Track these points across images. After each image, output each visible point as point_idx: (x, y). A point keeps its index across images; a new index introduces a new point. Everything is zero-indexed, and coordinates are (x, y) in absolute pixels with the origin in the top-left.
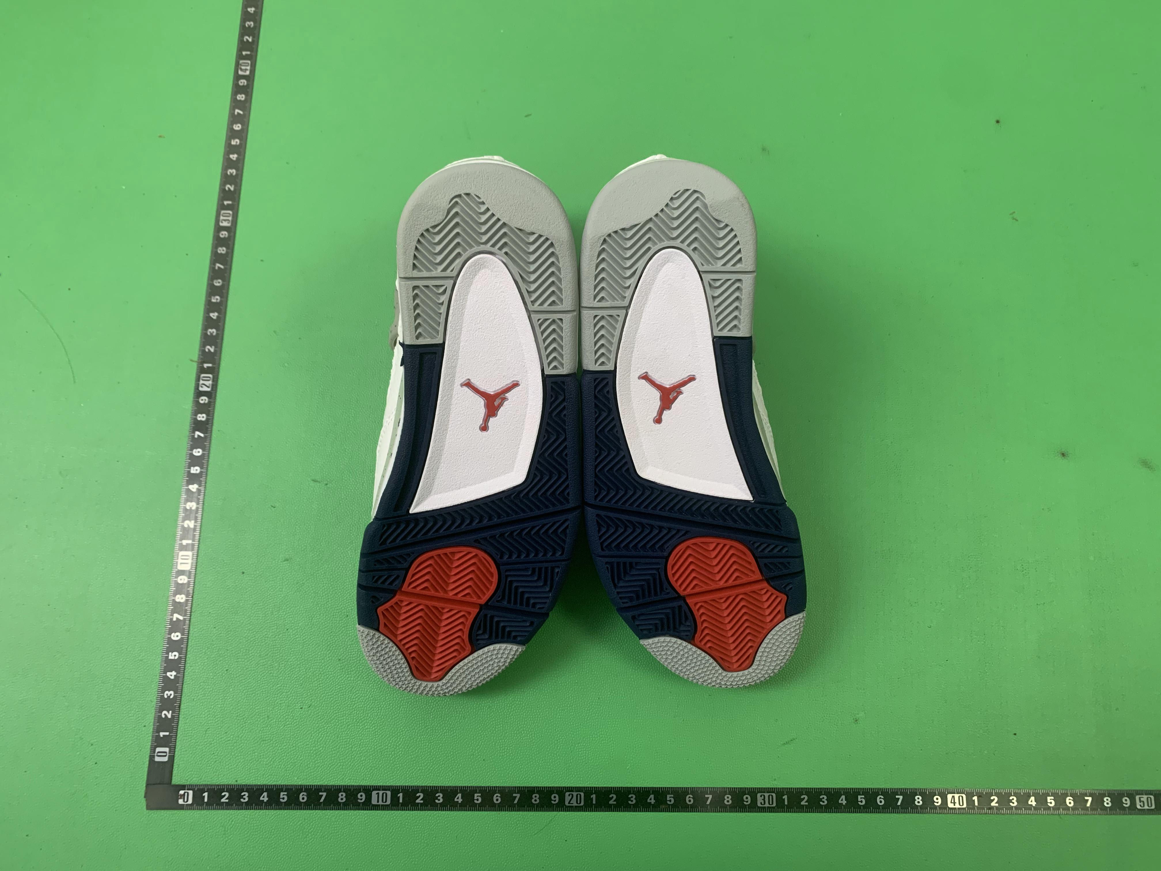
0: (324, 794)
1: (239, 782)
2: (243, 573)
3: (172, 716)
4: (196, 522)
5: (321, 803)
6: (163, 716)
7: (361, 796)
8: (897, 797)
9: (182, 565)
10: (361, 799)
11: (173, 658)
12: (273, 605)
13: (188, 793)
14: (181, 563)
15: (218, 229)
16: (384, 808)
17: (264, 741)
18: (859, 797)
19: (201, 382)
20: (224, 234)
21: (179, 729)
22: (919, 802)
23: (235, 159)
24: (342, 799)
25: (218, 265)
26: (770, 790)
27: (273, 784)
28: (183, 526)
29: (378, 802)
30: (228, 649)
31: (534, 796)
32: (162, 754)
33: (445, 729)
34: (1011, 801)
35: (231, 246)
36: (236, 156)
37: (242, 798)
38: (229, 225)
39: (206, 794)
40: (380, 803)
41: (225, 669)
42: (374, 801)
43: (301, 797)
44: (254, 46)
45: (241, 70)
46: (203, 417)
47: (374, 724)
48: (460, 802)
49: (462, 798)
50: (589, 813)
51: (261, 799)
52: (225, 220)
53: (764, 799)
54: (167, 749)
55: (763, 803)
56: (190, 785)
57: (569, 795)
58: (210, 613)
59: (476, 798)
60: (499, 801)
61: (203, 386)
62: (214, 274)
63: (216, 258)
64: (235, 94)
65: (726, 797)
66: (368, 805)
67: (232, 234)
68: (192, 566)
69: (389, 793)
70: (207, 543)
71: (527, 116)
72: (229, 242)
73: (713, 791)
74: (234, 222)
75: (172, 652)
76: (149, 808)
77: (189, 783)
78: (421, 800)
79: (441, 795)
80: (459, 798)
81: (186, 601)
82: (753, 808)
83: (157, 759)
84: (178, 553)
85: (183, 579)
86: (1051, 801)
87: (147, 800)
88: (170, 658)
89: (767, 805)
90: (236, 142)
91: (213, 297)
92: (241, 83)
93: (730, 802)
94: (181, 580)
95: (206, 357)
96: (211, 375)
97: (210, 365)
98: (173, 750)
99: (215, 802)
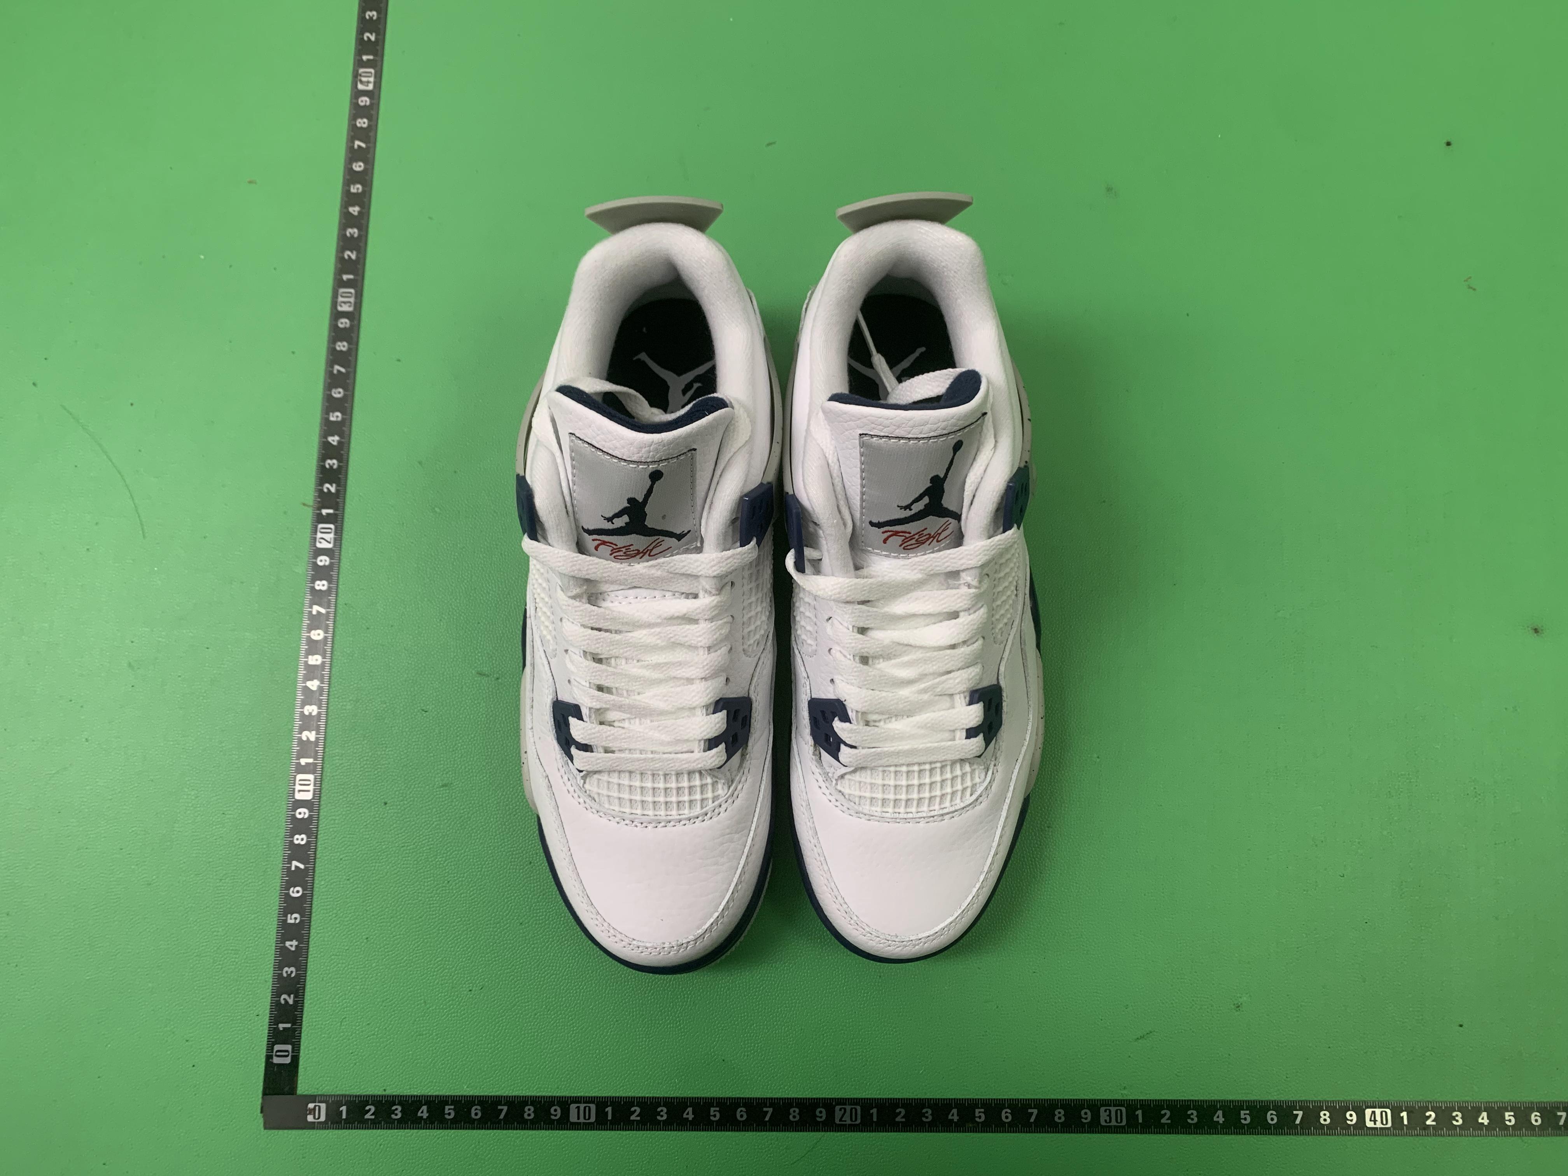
0: (505, 1108)
1: (389, 1092)
2: (386, 804)
3: (294, 1001)
4: (318, 733)
5: (501, 1120)
6: (282, 1002)
8: (1295, 1112)
9: (301, 793)
10: (556, 1116)
11: (292, 921)
12: (428, 848)
13: (319, 1107)
14: (300, 791)
15: (336, 315)
16: (587, 1127)
17: (420, 1035)
18: (1242, 1112)
19: (319, 535)
20: (344, 323)
21: (304, 1020)
22: (1325, 1120)
23: (356, 214)
24: (529, 1115)
25: (337, 367)
26: (1118, 1103)
27: (435, 1094)
28: (300, 739)
29: (578, 1118)
30: (367, 908)
31: (792, 1110)
32: (283, 1054)
33: (669, 1019)
34: (1454, 1118)
35: (355, 339)
36: (358, 209)
37: (393, 1113)
38: (351, 309)
39: (344, 1109)
40: (582, 1120)
41: (364, 937)
42: (573, 1118)
43: (473, 1112)
44: (378, 48)
45: (361, 82)
46: (323, 585)
47: (570, 1011)
48: (690, 1119)
49: (693, 1114)
50: (869, 1134)
51: (419, 1114)
52: (345, 303)
53: (1110, 1115)
54: (289, 1047)
55: (1108, 1121)
56: (321, 1095)
57: (840, 1110)
58: (341, 859)
59: (712, 1113)
60: (745, 1117)
61: (322, 541)
62: (332, 381)
63: (334, 357)
64: (353, 118)
65: (1056, 1113)
66: (564, 1123)
67: (356, 322)
68: (314, 794)
69: (593, 1107)
70: (334, 762)
71: (769, 144)
72: (351, 335)
73: (1039, 1104)
74: (358, 305)
75: (292, 914)
76: (268, 1126)
77: (320, 1093)
78: (637, 1116)
79: (665, 1110)
80: (689, 1114)
81: (308, 843)
82: (1095, 1127)
83: (276, 1060)
84: (295, 776)
85: (302, 813)
86: (1509, 1118)
87: (264, 1117)
88: (290, 921)
89: (1114, 1123)
90: (356, 188)
91: (331, 414)
92: (362, 101)
93: (1063, 1119)
94: (300, 813)
95: (325, 500)
96: (331, 526)
97: (331, 511)
98: (296, 1048)
99: (356, 1119)
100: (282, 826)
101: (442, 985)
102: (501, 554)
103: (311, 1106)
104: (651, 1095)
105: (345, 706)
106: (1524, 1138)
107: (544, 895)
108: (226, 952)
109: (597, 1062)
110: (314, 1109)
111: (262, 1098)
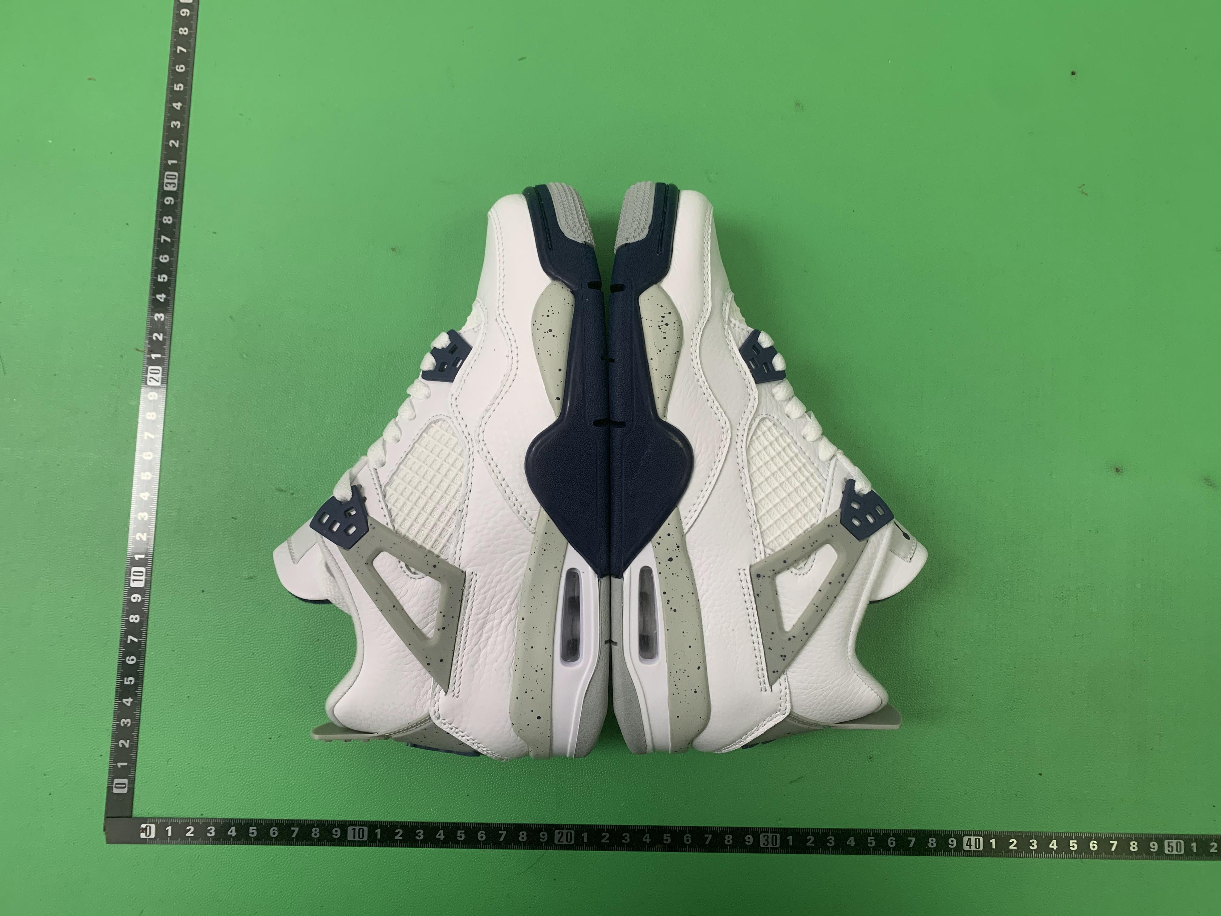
0: (297, 829)
1: (206, 815)
2: (203, 591)
3: (130, 745)
4: (148, 535)
5: (293, 838)
6: (120, 746)
7: (336, 831)
8: (909, 838)
9: (135, 582)
10: (336, 835)
11: (128, 683)
12: (237, 626)
14: (134, 580)
15: (163, 194)
16: (361, 844)
18: (871, 838)
19: (149, 375)
20: (169, 200)
21: (138, 759)
22: (932, 844)
23: (178, 108)
24: (316, 835)
25: (163, 237)
26: (774, 830)
27: (241, 818)
28: (134, 538)
29: (354, 838)
30: (189, 674)
31: (521, 833)
32: (121, 786)
34: (1031, 844)
35: (178, 214)
36: (180, 104)
37: (209, 832)
38: (175, 189)
39: (169, 828)
40: (357, 839)
42: (350, 837)
43: (271, 832)
46: (153, 416)
48: (442, 839)
49: (444, 835)
50: (581, 852)
51: (229, 833)
53: (767, 840)
54: (126, 781)
55: (766, 844)
56: (151, 818)
57: (559, 833)
58: (168, 635)
59: (459, 835)
60: (484, 838)
61: (151, 379)
62: (160, 248)
63: (161, 229)
64: (176, 27)
65: (726, 837)
66: (343, 841)
67: (179, 200)
68: (146, 583)
69: (365, 829)
70: (162, 558)
71: (521, 59)
72: (175, 210)
73: (713, 831)
74: (181, 185)
75: (128, 677)
76: (109, 841)
77: (150, 816)
78: (400, 836)
79: (422, 832)
80: (441, 835)
81: (141, 621)
82: (756, 848)
83: (116, 791)
84: (131, 568)
85: (136, 598)
86: (1073, 845)
87: (106, 834)
88: (126, 683)
89: (770, 845)
90: (179, 87)
91: (159, 276)
92: (183, 13)
93: (731, 842)
94: (134, 598)
95: (154, 346)
96: (160, 368)
97: (159, 356)
98: (132, 782)
99: (179, 836)
100: (119, 608)
101: (248, 734)
102: (296, 393)
103: (143, 826)
104: (411, 821)
105: (171, 513)
106: (1083, 860)
107: (329, 665)
108: (75, 706)
109: (369, 794)
110: (146, 829)
111: (105, 820)
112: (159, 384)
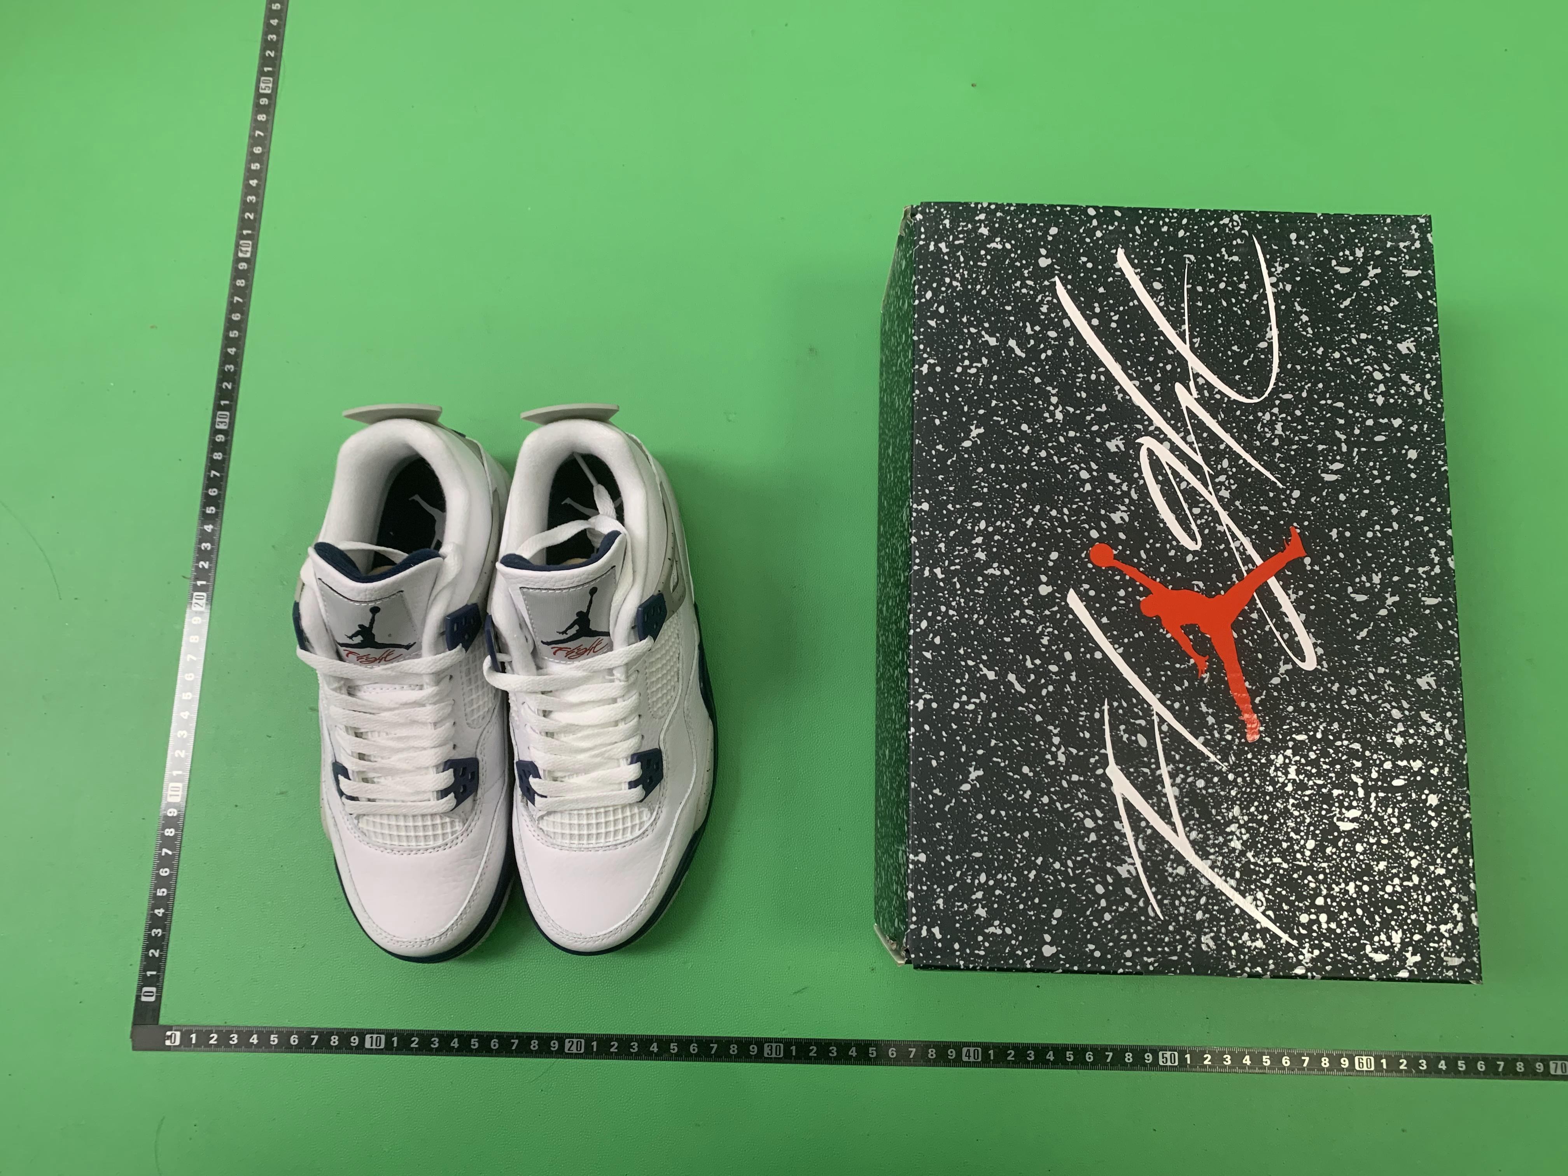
0: (316, 1037)
1: (229, 1023)
2: (236, 806)
3: (159, 954)
4: (187, 752)
5: (313, 1046)
6: (151, 955)
7: (354, 1039)
8: (910, 1049)
9: (172, 797)
10: (354, 1043)
11: (161, 894)
12: (268, 840)
14: (171, 795)
15: (215, 432)
16: (378, 1052)
18: (870, 1049)
19: (194, 601)
20: (220, 438)
21: (166, 968)
22: (932, 1055)
23: (233, 354)
24: (334, 1042)
25: (213, 472)
26: (778, 1041)
27: (263, 1026)
28: (174, 755)
29: (372, 1046)
31: (532, 1042)
32: (149, 994)
34: (1028, 1056)
35: (228, 451)
36: (234, 351)
37: (231, 1040)
38: (226, 428)
39: (194, 1036)
40: (374, 1047)
42: (367, 1045)
43: (292, 1039)
44: (256, 225)
45: (242, 251)
46: (195, 639)
48: (456, 1047)
49: (458, 1043)
50: (590, 1061)
51: (251, 1041)
52: (222, 422)
53: (771, 1050)
54: (154, 989)
55: (770, 1054)
56: (177, 1026)
57: (569, 1042)
58: (201, 848)
59: (472, 1043)
60: (497, 1046)
61: (196, 605)
62: (209, 482)
63: (212, 464)
64: (234, 279)
65: (731, 1047)
66: (361, 1049)
67: (229, 438)
68: (182, 798)
69: (383, 1037)
70: (199, 774)
72: (225, 448)
73: (718, 1040)
74: (232, 424)
75: (161, 889)
76: (135, 1048)
77: (176, 1024)
78: (416, 1044)
79: (437, 1040)
81: (176, 835)
82: (759, 1058)
83: (144, 999)
84: (168, 783)
85: (172, 812)
86: (1069, 1056)
87: (132, 1041)
88: (159, 894)
89: (774, 1055)
90: (234, 334)
91: (207, 508)
92: (241, 267)
93: (736, 1052)
94: (170, 813)
95: (201, 574)
96: (204, 594)
97: (204, 583)
98: (160, 990)
99: (203, 1043)
100: (156, 822)
101: (273, 944)
103: (169, 1033)
104: (427, 1029)
105: (209, 731)
106: (1079, 1071)
109: (388, 1003)
110: (171, 1036)
111: (133, 1027)
112: (203, 609)
